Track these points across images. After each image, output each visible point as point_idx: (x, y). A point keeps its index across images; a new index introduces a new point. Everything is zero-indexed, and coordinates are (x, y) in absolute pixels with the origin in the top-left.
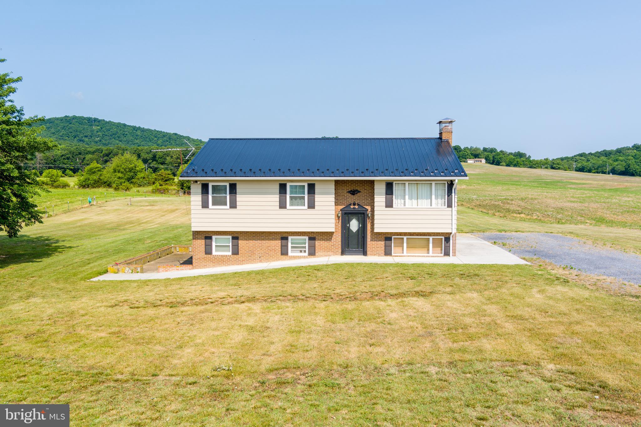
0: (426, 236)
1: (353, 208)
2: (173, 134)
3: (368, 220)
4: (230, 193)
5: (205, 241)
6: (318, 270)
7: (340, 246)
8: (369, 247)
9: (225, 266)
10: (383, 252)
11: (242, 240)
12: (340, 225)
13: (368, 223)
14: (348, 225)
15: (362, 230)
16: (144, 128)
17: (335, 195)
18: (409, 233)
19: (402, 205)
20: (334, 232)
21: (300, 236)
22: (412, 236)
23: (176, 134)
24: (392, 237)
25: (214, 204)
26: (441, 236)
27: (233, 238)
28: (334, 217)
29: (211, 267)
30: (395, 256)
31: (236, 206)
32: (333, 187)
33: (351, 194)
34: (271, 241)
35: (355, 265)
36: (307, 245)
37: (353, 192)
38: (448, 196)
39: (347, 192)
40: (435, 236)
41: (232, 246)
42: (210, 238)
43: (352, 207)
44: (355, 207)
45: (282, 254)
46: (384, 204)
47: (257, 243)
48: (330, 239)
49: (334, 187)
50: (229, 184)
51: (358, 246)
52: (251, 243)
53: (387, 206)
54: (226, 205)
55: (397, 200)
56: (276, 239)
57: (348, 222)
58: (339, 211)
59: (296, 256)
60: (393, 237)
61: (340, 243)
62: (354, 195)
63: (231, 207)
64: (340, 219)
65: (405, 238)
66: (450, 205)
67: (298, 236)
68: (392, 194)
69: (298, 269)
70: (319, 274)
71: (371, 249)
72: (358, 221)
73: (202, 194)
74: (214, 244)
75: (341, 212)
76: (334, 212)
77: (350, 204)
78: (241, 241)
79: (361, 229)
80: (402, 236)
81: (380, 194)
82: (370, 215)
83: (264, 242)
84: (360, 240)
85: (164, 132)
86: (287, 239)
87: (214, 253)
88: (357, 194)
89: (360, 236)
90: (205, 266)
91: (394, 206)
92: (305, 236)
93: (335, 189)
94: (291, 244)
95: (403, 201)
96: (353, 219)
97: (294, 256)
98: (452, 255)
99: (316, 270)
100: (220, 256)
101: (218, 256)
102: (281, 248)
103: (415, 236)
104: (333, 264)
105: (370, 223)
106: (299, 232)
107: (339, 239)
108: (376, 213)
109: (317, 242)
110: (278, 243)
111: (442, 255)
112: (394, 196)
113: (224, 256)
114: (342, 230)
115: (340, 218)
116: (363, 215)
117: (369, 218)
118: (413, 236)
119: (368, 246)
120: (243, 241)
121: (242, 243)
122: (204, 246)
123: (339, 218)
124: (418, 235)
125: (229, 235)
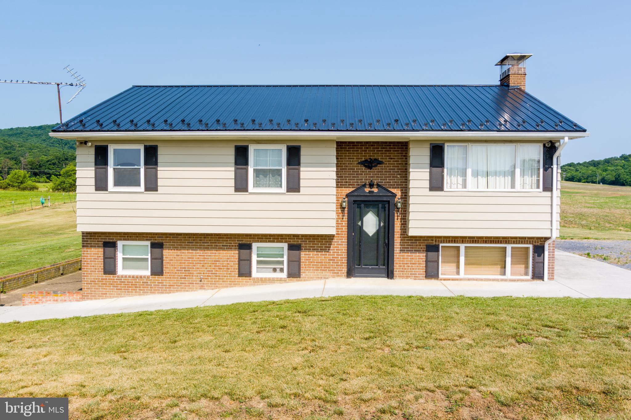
0: (501, 243)
1: (370, 192)
3: (396, 215)
4: (146, 164)
5: (104, 250)
6: (305, 312)
7: (345, 261)
8: (397, 263)
9: (140, 295)
10: (423, 271)
11: (169, 248)
12: (345, 223)
13: (396, 220)
14: (360, 223)
15: (385, 232)
17: (337, 169)
18: (470, 237)
19: (460, 186)
20: (333, 236)
21: (273, 242)
22: (476, 243)
24: (439, 245)
25: (117, 183)
26: (527, 243)
27: (153, 246)
28: (334, 207)
29: (113, 297)
30: (445, 280)
31: (157, 186)
32: (333, 152)
33: (365, 166)
34: (221, 252)
35: (379, 301)
36: (285, 259)
37: (370, 164)
38: (545, 169)
39: (359, 163)
40: (516, 243)
41: (152, 259)
42: (113, 245)
43: (367, 190)
44: (373, 189)
45: (241, 275)
46: (427, 184)
47: (197, 254)
48: (327, 249)
49: (335, 153)
50: (145, 146)
51: (377, 261)
52: (186, 254)
53: (432, 188)
54: (139, 185)
55: (450, 177)
56: (230, 248)
57: (358, 218)
58: (344, 197)
59: (266, 279)
60: (441, 245)
61: (345, 255)
62: (370, 168)
63: (147, 189)
64: (346, 212)
65: (462, 246)
66: (548, 187)
67: (269, 242)
68: (442, 165)
69: (264, 308)
70: (307, 324)
71: (400, 266)
72: (378, 215)
73: (96, 164)
74: (120, 256)
75: (346, 199)
76: (334, 199)
77: (364, 186)
78: (167, 251)
79: (382, 230)
80: (457, 243)
81: (419, 166)
82: (399, 205)
83: (209, 252)
84: (381, 250)
86: (249, 247)
87: (120, 271)
88: (376, 166)
89: (381, 242)
90: (103, 296)
91: (445, 189)
92: (282, 242)
93: (337, 159)
94: (258, 257)
95: (460, 179)
96: (368, 212)
97: (261, 279)
98: (548, 279)
99: (299, 312)
100: (130, 277)
101: (126, 276)
102: (239, 264)
103: (481, 243)
104: (334, 298)
105: (399, 220)
106: (271, 235)
107: (344, 247)
108: (412, 200)
109: (303, 254)
110: (233, 255)
111: (529, 277)
112: (445, 170)
113: (137, 277)
114: (348, 232)
115: (346, 209)
116: (387, 206)
117: (398, 211)
118: (478, 243)
119: (396, 261)
120: (170, 251)
121: (168, 254)
122: (101, 260)
123: (344, 211)
124: (486, 242)
125: (147, 240)
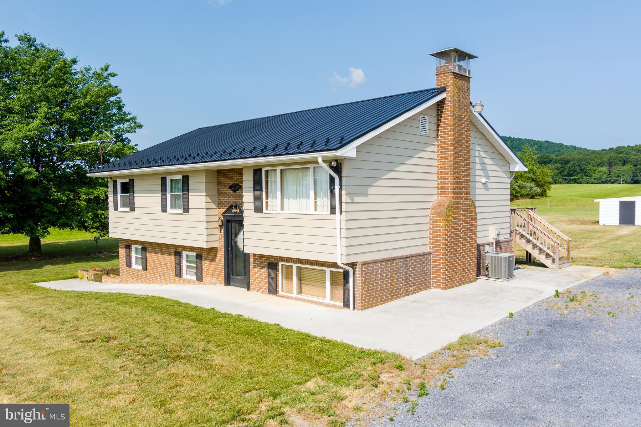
1: (234, 213)
2: (545, 141)
4: (130, 192)
5: (126, 250)
7: (223, 271)
8: (252, 277)
10: (266, 287)
12: (223, 239)
14: (235, 239)
16: (514, 138)
17: (218, 193)
20: (217, 249)
21: (190, 251)
23: (547, 142)
24: (278, 264)
27: (143, 249)
31: (134, 208)
33: (232, 190)
34: (168, 257)
37: (234, 188)
39: (229, 188)
41: (142, 258)
42: (129, 247)
43: (234, 210)
45: (176, 275)
46: (253, 206)
48: (215, 259)
50: (129, 179)
52: (155, 257)
53: (255, 210)
56: (171, 254)
61: (223, 266)
62: (235, 191)
63: (131, 209)
64: (223, 229)
65: (295, 266)
66: (333, 210)
71: (254, 280)
73: (114, 193)
74: (133, 255)
75: (222, 218)
77: (231, 207)
80: (291, 262)
81: (248, 190)
83: (164, 256)
85: (535, 141)
86: (180, 254)
87: (133, 265)
88: (238, 190)
90: (127, 281)
91: (264, 211)
92: (194, 252)
93: (218, 184)
94: (186, 262)
97: (186, 280)
98: (354, 308)
101: (134, 269)
102: (175, 267)
107: (223, 259)
108: (245, 221)
109: (204, 262)
110: (173, 259)
111: (341, 304)
112: (264, 194)
113: (138, 270)
114: (224, 247)
119: (251, 274)
121: (148, 256)
122: (125, 256)
